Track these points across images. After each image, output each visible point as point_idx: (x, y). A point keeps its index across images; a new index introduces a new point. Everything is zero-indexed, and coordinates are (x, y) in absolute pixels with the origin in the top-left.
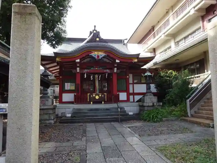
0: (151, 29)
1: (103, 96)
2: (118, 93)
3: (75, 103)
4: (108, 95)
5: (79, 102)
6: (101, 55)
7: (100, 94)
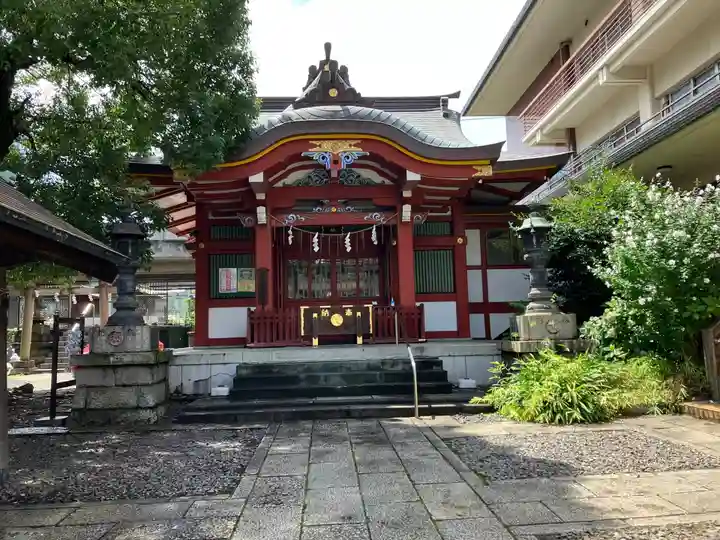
0: (558, 52)
1: (359, 314)
2: (418, 304)
3: (252, 345)
4: (380, 312)
5: (268, 340)
6: (346, 155)
7: (347, 308)
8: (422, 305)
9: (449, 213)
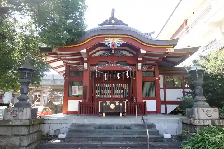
0: (183, 23)
1: (121, 104)
2: (144, 101)
3: (80, 115)
4: (129, 104)
5: (86, 113)
6: (117, 43)
7: (117, 102)
8: (146, 101)
9: (153, 69)
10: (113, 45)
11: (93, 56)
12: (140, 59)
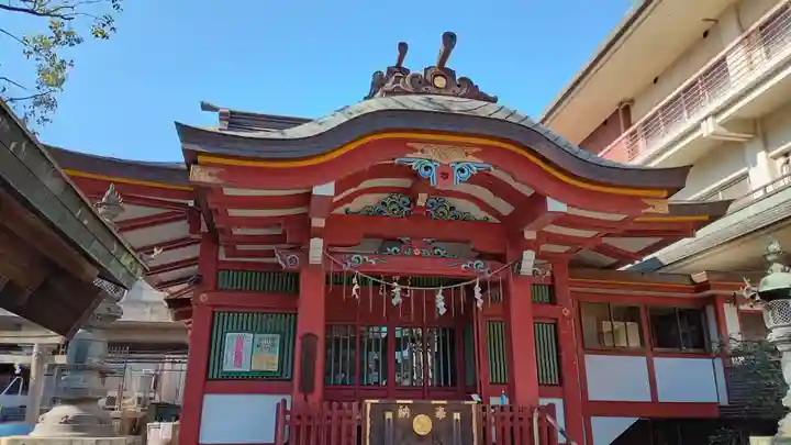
0: (617, 112)
1: (457, 416)
6: (460, 165)
7: (438, 405)
8: (554, 406)
10: (445, 176)
11: (340, 210)
12: (530, 235)
